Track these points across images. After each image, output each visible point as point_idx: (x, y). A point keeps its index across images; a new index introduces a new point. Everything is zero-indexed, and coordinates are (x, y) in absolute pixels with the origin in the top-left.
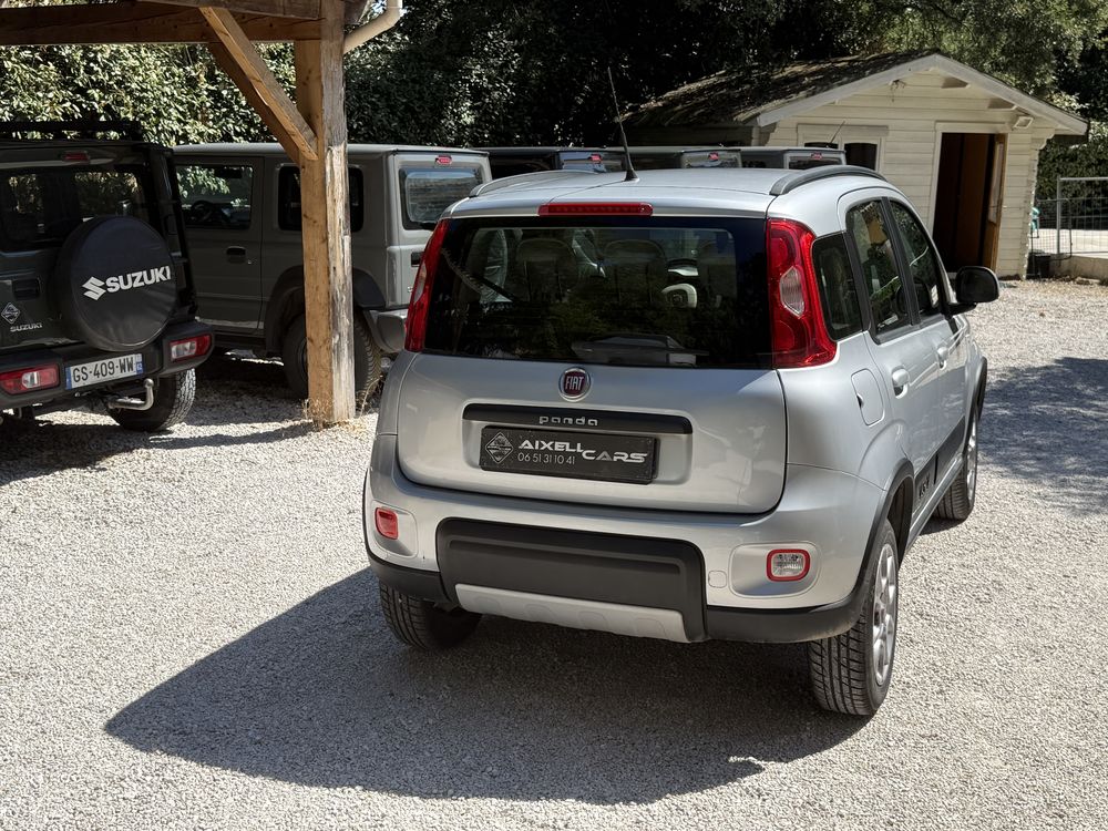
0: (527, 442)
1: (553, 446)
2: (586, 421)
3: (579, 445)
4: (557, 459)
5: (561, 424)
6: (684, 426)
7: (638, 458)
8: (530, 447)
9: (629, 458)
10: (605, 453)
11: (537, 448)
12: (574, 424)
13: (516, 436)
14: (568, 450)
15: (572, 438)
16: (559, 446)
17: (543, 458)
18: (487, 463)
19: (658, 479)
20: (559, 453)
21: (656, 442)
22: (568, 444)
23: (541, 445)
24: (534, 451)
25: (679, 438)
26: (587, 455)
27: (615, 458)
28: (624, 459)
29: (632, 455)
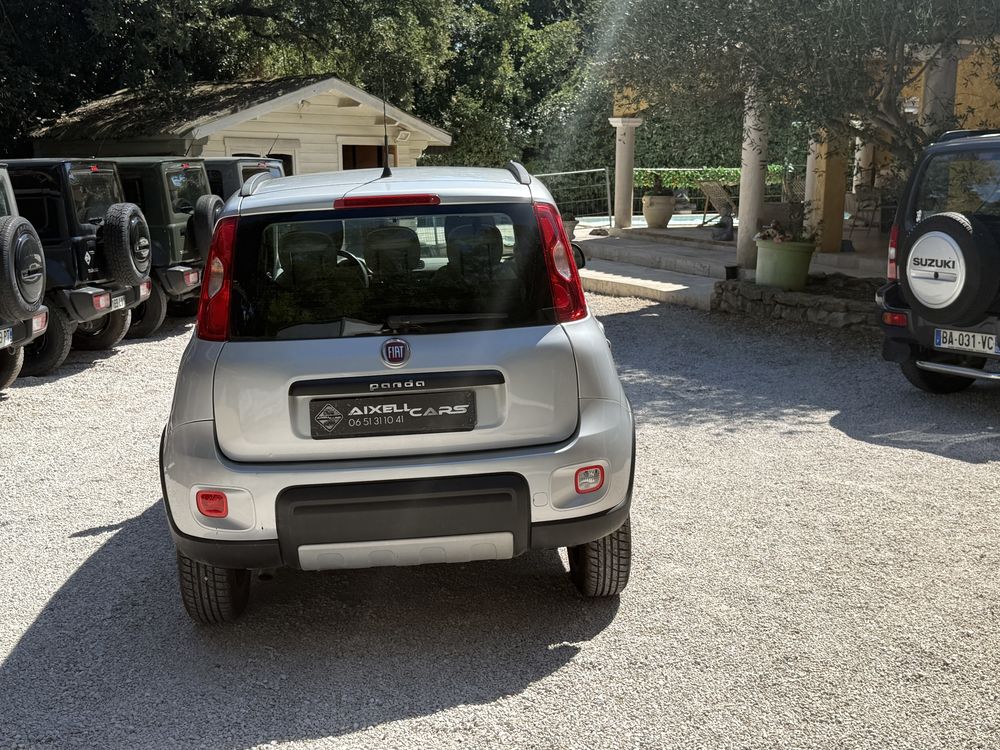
0: (355, 409)
1: (381, 409)
2: (414, 384)
3: (405, 405)
4: (387, 420)
5: (391, 389)
6: (498, 378)
7: (461, 409)
8: (360, 413)
9: (453, 410)
10: (431, 409)
11: (366, 412)
12: (403, 388)
13: (344, 405)
14: (396, 410)
15: (399, 400)
16: (386, 409)
17: (374, 421)
18: (318, 433)
19: (478, 425)
20: (387, 415)
21: (473, 395)
22: (395, 406)
23: (369, 410)
24: (363, 416)
25: (492, 389)
26: (414, 412)
27: (441, 413)
28: (449, 412)
29: (455, 408)
